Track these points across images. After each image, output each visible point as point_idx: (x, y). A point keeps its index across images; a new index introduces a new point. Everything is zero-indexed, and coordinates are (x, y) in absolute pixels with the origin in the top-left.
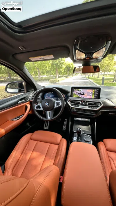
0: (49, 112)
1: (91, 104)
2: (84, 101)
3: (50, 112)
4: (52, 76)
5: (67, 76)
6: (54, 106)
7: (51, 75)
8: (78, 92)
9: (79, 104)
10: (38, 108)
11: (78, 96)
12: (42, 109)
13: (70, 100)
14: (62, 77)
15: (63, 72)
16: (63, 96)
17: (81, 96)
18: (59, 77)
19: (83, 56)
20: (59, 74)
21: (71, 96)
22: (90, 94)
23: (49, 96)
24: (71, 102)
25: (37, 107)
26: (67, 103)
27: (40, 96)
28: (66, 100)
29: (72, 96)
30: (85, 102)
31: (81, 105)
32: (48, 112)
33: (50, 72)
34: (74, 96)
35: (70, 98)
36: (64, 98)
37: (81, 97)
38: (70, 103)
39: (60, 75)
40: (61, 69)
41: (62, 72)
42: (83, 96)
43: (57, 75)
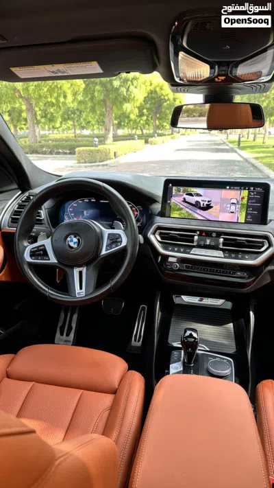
0: (81, 273)
1: (235, 243)
2: (208, 234)
3: (84, 270)
4: (86, 132)
5: (152, 136)
6: (99, 248)
7: (83, 128)
8: (189, 198)
9: (193, 242)
10: (39, 255)
11: (190, 214)
12: (53, 259)
13: (159, 228)
14: (130, 137)
15: (132, 117)
16: (132, 212)
17: (199, 214)
18: (117, 138)
19: (203, 70)
20: (119, 126)
21: (162, 214)
22: (233, 208)
23: (77, 213)
24: (160, 234)
25: (33, 254)
26: (147, 240)
27: (43, 213)
28: (143, 230)
29: (167, 214)
30: (214, 235)
31: (199, 246)
32: (76, 271)
33: (80, 116)
34: (175, 214)
35: (160, 221)
36: (137, 221)
37: (200, 218)
38: (159, 239)
39: (120, 132)
40: (127, 107)
41: (128, 117)
42: (206, 214)
43: (107, 130)
